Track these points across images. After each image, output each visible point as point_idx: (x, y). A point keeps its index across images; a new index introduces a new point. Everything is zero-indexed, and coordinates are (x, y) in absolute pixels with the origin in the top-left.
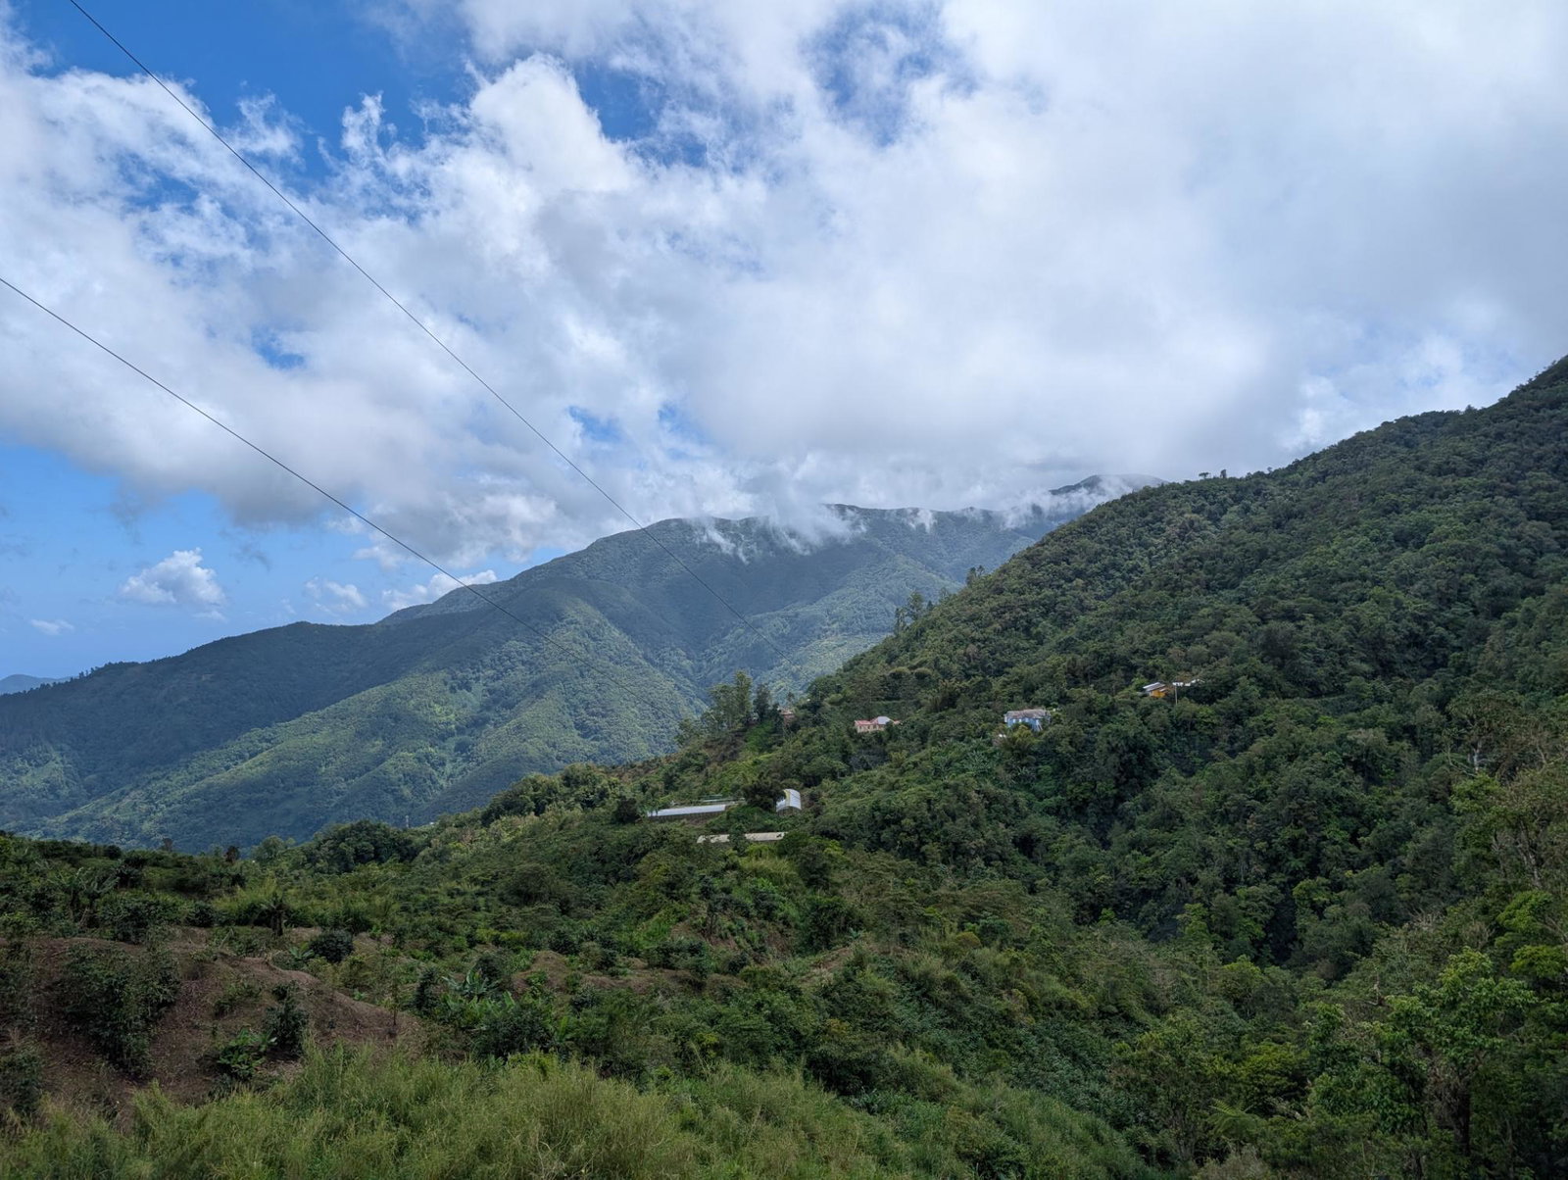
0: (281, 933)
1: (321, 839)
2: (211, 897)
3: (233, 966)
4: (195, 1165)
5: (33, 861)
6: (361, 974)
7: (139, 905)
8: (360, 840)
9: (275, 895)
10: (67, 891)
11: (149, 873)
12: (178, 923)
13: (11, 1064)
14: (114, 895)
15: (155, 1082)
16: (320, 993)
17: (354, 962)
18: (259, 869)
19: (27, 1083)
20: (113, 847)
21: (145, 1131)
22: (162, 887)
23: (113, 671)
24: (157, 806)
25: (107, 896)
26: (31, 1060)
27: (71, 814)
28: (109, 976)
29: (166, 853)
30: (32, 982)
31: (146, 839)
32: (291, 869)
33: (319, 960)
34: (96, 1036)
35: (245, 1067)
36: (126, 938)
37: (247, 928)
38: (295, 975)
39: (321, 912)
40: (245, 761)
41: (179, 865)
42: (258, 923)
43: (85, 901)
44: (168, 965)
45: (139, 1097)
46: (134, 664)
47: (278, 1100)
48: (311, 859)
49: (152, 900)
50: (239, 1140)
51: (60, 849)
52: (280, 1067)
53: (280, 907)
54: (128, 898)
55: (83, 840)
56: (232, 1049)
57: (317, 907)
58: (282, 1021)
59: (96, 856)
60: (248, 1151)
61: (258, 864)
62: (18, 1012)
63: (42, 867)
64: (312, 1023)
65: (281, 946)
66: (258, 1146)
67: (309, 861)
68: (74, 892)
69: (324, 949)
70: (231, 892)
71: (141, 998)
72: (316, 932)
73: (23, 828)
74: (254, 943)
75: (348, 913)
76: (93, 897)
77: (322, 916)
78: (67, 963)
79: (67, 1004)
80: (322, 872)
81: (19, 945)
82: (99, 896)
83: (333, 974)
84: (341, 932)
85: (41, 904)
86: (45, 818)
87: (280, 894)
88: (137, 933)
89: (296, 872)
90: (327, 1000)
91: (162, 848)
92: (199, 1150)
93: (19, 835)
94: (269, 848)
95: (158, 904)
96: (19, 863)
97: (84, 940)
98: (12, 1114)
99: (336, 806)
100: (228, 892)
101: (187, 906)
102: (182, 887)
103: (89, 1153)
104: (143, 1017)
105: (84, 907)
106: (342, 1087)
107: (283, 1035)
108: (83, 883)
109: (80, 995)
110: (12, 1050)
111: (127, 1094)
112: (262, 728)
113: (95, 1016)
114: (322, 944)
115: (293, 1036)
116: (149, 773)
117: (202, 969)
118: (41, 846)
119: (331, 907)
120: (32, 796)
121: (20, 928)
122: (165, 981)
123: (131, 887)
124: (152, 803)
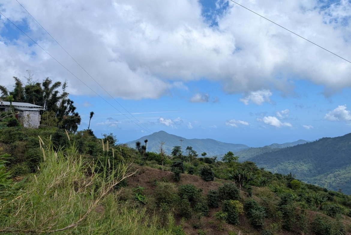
5: (306, 189)
7: (334, 207)
10: (314, 199)
11: (335, 197)
12: (345, 215)
14: (326, 203)
20: (325, 189)
22: (339, 203)
23: (325, 140)
24: (337, 179)
25: (325, 202)
27: (315, 178)
28: (326, 225)
29: (340, 193)
30: (307, 221)
31: (334, 188)
36: (330, 215)
41: (344, 197)
43: (319, 202)
44: (342, 226)
46: (330, 138)
49: (337, 206)
51: (312, 187)
54: (330, 204)
55: (317, 185)
59: (321, 190)
62: (303, 228)
63: (308, 191)
68: (316, 199)
71: (335, 233)
73: (303, 180)
76: (321, 202)
78: (315, 218)
79: (315, 230)
81: (303, 211)
82: (322, 202)
85: (308, 201)
86: (308, 178)
88: (333, 215)
91: (339, 191)
93: (302, 181)
95: (339, 207)
96: (302, 189)
97: (319, 213)
101: (347, 210)
102: (344, 204)
105: (319, 204)
108: (318, 197)
109: (319, 228)
116: (335, 169)
118: (307, 185)
120: (305, 172)
121: (304, 206)
122: (341, 230)
123: (331, 201)
124: (335, 178)
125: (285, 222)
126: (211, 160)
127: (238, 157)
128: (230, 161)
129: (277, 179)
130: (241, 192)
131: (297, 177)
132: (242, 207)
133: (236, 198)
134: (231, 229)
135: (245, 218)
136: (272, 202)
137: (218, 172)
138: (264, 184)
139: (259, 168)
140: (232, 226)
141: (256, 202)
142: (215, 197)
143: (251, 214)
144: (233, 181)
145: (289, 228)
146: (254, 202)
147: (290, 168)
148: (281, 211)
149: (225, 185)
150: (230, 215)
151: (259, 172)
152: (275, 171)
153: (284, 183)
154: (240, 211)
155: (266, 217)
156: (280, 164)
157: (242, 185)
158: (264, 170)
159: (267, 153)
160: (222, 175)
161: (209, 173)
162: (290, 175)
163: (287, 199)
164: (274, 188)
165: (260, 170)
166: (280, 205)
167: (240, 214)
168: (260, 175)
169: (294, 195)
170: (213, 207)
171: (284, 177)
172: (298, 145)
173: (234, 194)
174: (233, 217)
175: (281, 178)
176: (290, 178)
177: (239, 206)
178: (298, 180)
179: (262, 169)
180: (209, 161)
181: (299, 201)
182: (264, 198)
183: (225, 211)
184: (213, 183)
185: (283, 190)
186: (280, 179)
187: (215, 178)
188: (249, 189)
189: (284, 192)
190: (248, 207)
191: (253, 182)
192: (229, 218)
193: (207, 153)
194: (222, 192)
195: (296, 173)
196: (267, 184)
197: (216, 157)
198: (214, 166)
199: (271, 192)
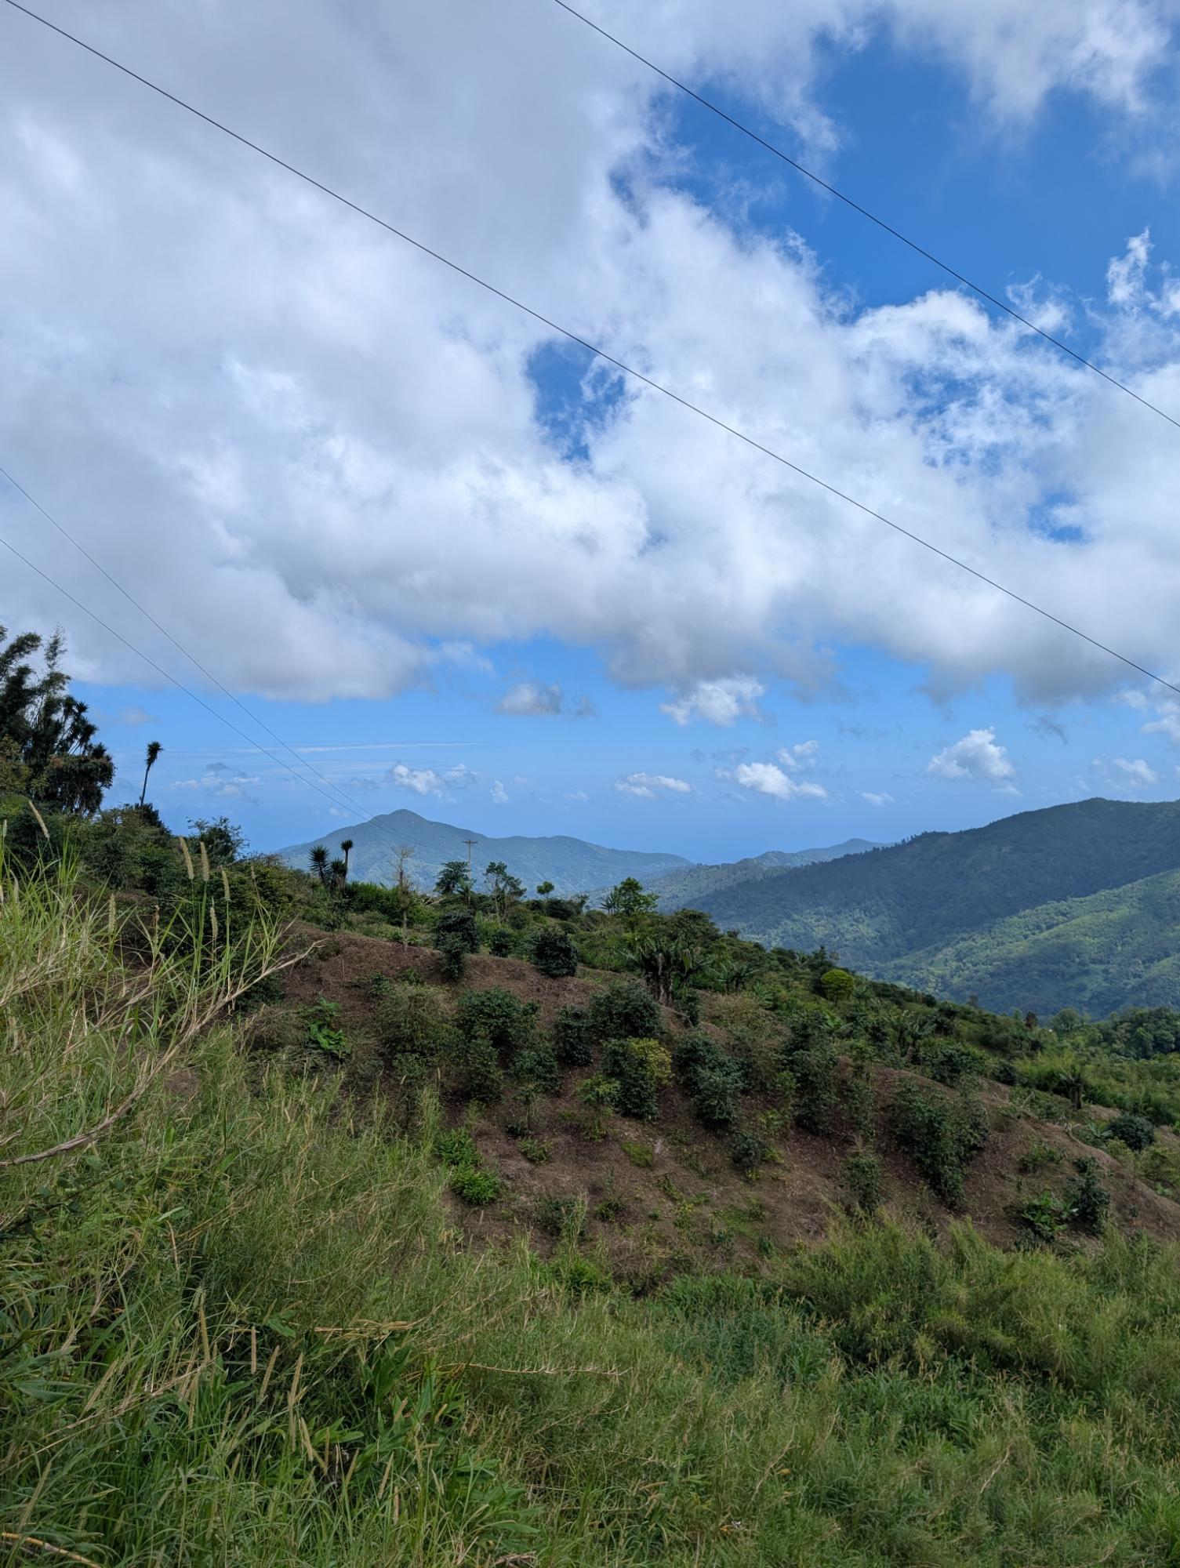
0: (1079, 1107)
1: (1117, 1019)
2: (1012, 1057)
3: (1036, 1129)
4: (1003, 1307)
5: (869, 998)
6: (1164, 1169)
7: (954, 1052)
8: (1159, 1028)
9: (1073, 1067)
10: (895, 1028)
11: (957, 1023)
12: (986, 1076)
13: (857, 1166)
14: (932, 1040)
15: (968, 1217)
16: (1122, 1177)
17: (1155, 1155)
18: (1056, 1038)
19: (868, 1185)
20: (929, 996)
21: (961, 1259)
22: (970, 1040)
23: (930, 839)
24: (965, 964)
25: (927, 1040)
26: (872, 1167)
27: (897, 961)
28: (929, 1111)
29: (973, 1009)
30: (871, 1101)
31: (956, 993)
32: (1087, 1045)
33: (1116, 1142)
34: (919, 1161)
35: (1048, 1228)
36: (942, 1080)
37: (1047, 1094)
38: (1095, 1152)
39: (1120, 1095)
40: (1042, 931)
41: (984, 1022)
42: (1056, 1091)
43: (909, 1039)
44: (979, 1113)
45: (956, 1227)
46: (945, 834)
47: (1079, 1272)
48: (1108, 1038)
49: (963, 1050)
50: (1044, 1297)
51: (889, 991)
52: (1081, 1239)
53: (1078, 1081)
54: (943, 1045)
55: (906, 986)
56: (1036, 1207)
57: (1114, 1089)
58: (1083, 1194)
59: (916, 1002)
60: (1053, 1313)
61: (1055, 1034)
62: (859, 1123)
63: (875, 1005)
64: (1112, 1205)
65: (1079, 1119)
66: (1063, 1310)
67: (1105, 1040)
68: (901, 1030)
69: (1123, 1132)
70: (1030, 1056)
71: (955, 1137)
72: (1115, 1114)
73: (860, 968)
74: (1053, 1110)
75: (1148, 1101)
76: (916, 1037)
77: (1121, 1099)
78: (897, 1091)
79: (897, 1127)
80: (1119, 1053)
81: (862, 1067)
82: (920, 1037)
83: (1134, 1162)
84: (1140, 1120)
85: (877, 1035)
86: (877, 962)
87: (1078, 1067)
88: (951, 1078)
89: (1092, 1049)
90: (1127, 1185)
91: (970, 1003)
92: (1008, 1293)
93: (858, 973)
94: (1066, 1019)
95: (968, 1054)
96: (859, 997)
97: (911, 1074)
98: (858, 1208)
99: (1133, 987)
100: (1028, 1055)
101: (993, 1062)
102: (986, 1042)
103: (916, 1261)
104: (958, 1154)
105: (908, 1044)
106: (1147, 1278)
107: (1084, 1209)
108: (908, 1024)
109: (907, 1121)
110: (857, 1154)
111: (945, 1220)
112: (1058, 901)
113: (918, 1143)
114: (1121, 1127)
115: (1094, 1212)
116: (958, 933)
117: (1008, 1124)
118: (874, 986)
119: (1130, 1092)
120: (868, 942)
121: (862, 1052)
122: (975, 1126)
123: (946, 1034)
124: (960, 960)
125: (805, 1105)
126: (569, 908)
127: (657, 897)
128: (629, 910)
129: (781, 967)
130: (665, 1013)
131: (843, 960)
132: (668, 1060)
133: (648, 1033)
134: (632, 1135)
135: (676, 1098)
136: (763, 1042)
137: (591, 947)
138: (737, 985)
139: (721, 932)
140: (633, 1123)
141: (712, 1042)
142: (579, 1029)
143: (696, 1084)
144: (639, 976)
145: (815, 1124)
146: (706, 1044)
147: (820, 932)
148: (792, 1070)
149: (612, 989)
150: (628, 1090)
151: (724, 944)
152: (772, 940)
153: (800, 979)
154: (660, 1075)
155: (745, 1092)
156: (789, 917)
157: (666, 989)
158: (739, 937)
159: (748, 882)
160: (603, 955)
161: (561, 950)
162: (820, 955)
163: (809, 1030)
164: (770, 997)
165: (726, 937)
166: (789, 1052)
167: (660, 1084)
168: (727, 955)
169: (833, 1018)
170: (574, 1063)
171: (803, 960)
172: (848, 856)
173: (642, 1018)
174: (639, 1093)
175: (791, 962)
176: (822, 964)
177: (658, 1057)
178: (846, 970)
179: (733, 934)
180: (564, 910)
181: (849, 1035)
182: (740, 1028)
183: (610, 1075)
184: (572, 982)
185: (800, 1003)
186: (790, 966)
187: (580, 967)
188: (690, 999)
189: (800, 1008)
190: (687, 1060)
191: (705, 976)
192: (625, 1096)
193: (556, 886)
194: (603, 1014)
195: (839, 947)
196: (747, 985)
197: (586, 897)
198: (576, 926)
199: (761, 1010)
